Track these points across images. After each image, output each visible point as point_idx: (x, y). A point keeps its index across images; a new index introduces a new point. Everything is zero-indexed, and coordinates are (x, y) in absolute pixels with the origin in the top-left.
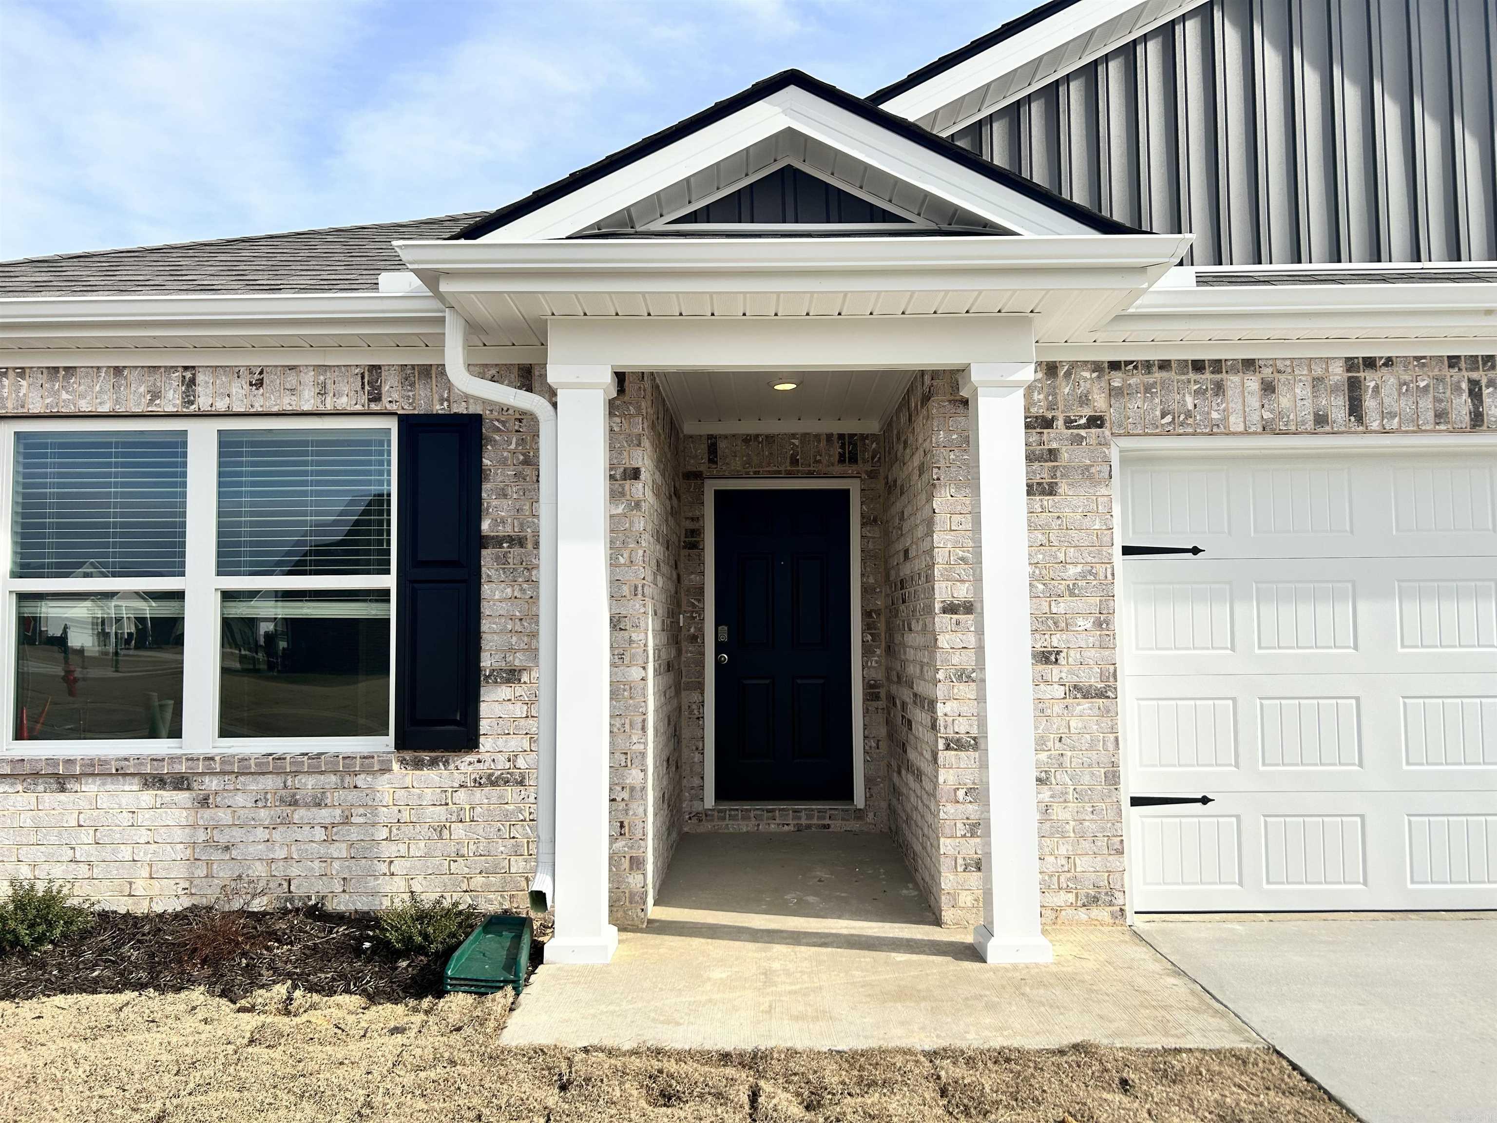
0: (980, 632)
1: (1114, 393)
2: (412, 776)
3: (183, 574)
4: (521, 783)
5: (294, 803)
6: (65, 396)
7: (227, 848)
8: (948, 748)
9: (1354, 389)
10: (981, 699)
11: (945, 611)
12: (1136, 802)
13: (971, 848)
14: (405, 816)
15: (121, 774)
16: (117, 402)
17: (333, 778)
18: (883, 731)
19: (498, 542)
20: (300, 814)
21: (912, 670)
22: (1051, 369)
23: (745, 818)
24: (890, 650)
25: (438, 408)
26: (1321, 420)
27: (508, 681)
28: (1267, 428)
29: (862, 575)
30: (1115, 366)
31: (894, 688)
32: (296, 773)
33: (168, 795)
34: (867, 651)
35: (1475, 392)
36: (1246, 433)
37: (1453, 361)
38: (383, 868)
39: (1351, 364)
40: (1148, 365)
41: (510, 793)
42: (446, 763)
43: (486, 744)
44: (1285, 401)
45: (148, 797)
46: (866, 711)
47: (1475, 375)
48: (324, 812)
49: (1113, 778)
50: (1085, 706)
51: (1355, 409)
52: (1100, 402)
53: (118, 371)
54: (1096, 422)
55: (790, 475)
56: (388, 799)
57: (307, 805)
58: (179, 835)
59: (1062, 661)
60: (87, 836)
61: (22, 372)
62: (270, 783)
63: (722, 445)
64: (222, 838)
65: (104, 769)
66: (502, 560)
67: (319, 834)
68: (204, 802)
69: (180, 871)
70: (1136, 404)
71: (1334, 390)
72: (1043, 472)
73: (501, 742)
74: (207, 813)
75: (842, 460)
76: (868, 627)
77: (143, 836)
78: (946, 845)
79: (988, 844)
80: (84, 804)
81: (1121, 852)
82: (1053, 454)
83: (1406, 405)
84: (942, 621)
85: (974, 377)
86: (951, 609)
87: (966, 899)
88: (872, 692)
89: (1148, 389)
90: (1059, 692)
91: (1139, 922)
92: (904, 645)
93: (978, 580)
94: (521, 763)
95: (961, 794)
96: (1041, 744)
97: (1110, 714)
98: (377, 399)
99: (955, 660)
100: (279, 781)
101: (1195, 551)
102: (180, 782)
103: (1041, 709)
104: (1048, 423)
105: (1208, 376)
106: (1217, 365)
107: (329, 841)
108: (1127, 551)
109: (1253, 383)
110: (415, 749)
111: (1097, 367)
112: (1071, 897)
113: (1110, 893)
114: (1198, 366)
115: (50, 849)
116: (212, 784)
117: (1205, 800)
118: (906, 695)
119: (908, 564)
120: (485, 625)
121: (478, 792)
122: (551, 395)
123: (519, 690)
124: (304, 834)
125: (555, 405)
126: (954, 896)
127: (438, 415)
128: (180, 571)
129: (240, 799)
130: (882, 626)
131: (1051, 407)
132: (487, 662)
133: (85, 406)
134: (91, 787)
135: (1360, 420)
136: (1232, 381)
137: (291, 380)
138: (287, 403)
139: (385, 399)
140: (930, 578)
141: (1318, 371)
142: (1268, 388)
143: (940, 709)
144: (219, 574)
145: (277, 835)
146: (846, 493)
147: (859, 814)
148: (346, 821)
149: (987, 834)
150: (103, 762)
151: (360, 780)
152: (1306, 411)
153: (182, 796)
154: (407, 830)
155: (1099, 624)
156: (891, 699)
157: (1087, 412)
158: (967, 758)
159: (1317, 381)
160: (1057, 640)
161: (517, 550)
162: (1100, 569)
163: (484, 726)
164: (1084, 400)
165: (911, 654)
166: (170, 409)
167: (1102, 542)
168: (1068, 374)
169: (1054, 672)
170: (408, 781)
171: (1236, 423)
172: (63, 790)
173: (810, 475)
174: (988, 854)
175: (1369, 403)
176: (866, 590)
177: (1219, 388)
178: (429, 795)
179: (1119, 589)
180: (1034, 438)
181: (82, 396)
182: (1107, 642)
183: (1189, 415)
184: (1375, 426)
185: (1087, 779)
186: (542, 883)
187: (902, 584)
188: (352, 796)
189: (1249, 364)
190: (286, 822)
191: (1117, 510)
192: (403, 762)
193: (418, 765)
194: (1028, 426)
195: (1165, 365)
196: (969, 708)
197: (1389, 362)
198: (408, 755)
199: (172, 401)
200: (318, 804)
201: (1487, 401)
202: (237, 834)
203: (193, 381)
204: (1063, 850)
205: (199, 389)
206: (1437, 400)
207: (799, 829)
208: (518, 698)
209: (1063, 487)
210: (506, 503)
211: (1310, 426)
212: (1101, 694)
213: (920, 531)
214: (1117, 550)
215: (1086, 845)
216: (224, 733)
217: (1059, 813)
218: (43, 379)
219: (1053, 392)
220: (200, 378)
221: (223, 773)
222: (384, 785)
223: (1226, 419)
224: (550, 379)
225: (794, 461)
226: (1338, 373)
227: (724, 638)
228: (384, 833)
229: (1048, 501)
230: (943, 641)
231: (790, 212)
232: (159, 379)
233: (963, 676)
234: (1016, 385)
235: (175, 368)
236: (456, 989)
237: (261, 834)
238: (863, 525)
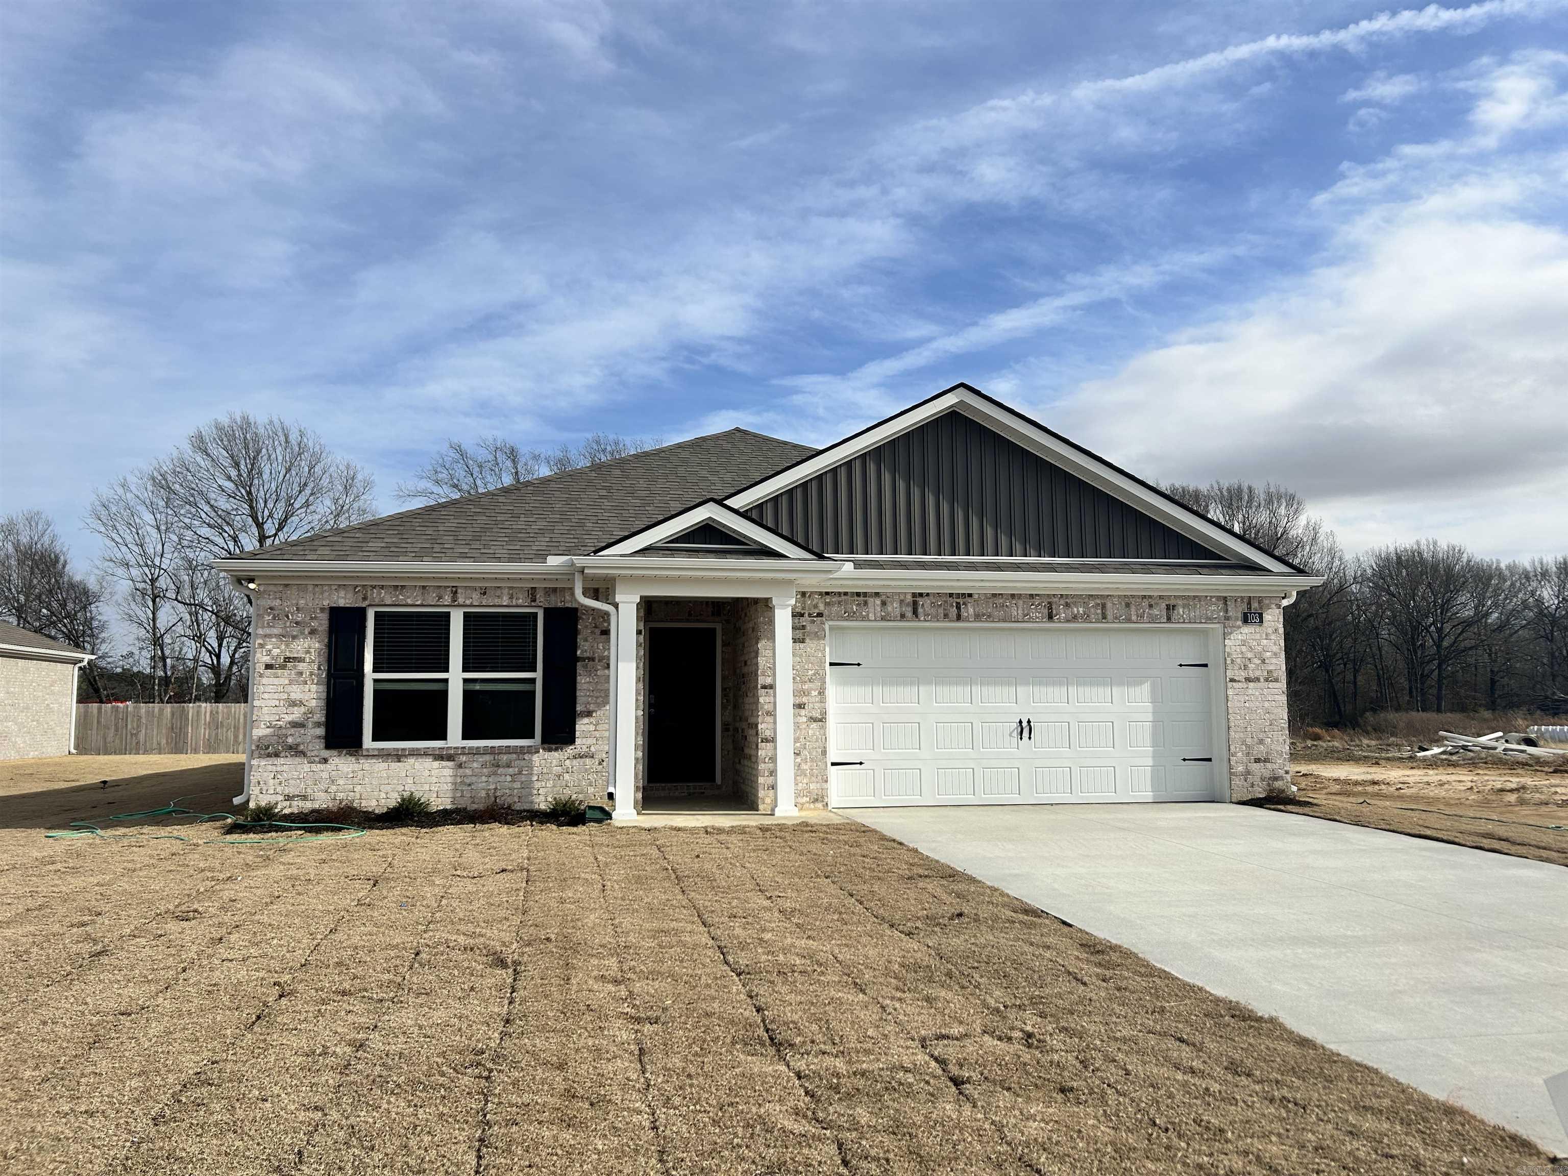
0: (775, 696)
1: (827, 604)
2: (547, 755)
3: (448, 671)
4: (592, 757)
5: (498, 766)
6: (401, 597)
7: (470, 785)
8: (762, 742)
9: (915, 604)
10: (775, 723)
11: (762, 688)
12: (833, 764)
13: (770, 780)
14: (545, 770)
15: (426, 754)
16: (424, 600)
17: (514, 756)
18: (731, 747)
19: (583, 659)
20: (500, 771)
21: (747, 713)
22: (803, 594)
23: (664, 789)
24: (736, 707)
25: (560, 605)
26: (903, 616)
27: (587, 716)
28: (883, 619)
29: (722, 670)
30: (827, 593)
31: (737, 725)
32: (499, 754)
33: (444, 763)
34: (724, 707)
35: (958, 607)
36: (875, 620)
37: (951, 595)
38: (535, 792)
39: (914, 595)
40: (840, 593)
41: (588, 761)
42: (562, 750)
43: (578, 741)
44: (890, 609)
45: (436, 764)
46: (723, 737)
47: (958, 600)
48: (511, 770)
49: (824, 753)
50: (814, 725)
51: (915, 612)
52: (821, 607)
53: (424, 587)
54: (820, 615)
55: (688, 621)
56: (537, 764)
57: (503, 767)
58: (449, 779)
59: (806, 707)
60: (410, 780)
61: (382, 587)
62: (488, 758)
63: (654, 606)
64: (468, 781)
65: (418, 753)
66: (585, 667)
67: (509, 778)
68: (460, 766)
69: (449, 795)
70: (835, 608)
71: (908, 605)
72: (799, 634)
73: (584, 740)
74: (461, 771)
75: (713, 614)
76: (725, 695)
77: (434, 780)
78: (761, 780)
79: (776, 780)
80: (408, 767)
81: (826, 781)
82: (804, 627)
83: (933, 611)
84: (762, 692)
85: (774, 602)
86: (764, 687)
87: (768, 800)
88: (726, 727)
89: (839, 603)
90: (805, 719)
91: (834, 810)
92: (743, 703)
93: (774, 675)
94: (592, 749)
95: (767, 760)
96: (796, 740)
97: (823, 728)
98: (534, 601)
99: (766, 707)
100: (492, 757)
101: (859, 665)
102: (450, 758)
103: (797, 726)
104: (802, 615)
105: (862, 598)
106: (865, 594)
107: (513, 781)
108: (831, 664)
109: (878, 602)
110: (549, 743)
111: (821, 594)
112: (808, 799)
113: (823, 797)
114: (858, 594)
115: (393, 786)
116: (464, 758)
117: (861, 763)
118: (744, 725)
119: (746, 668)
120: (578, 693)
121: (574, 761)
122: (616, 606)
123: (592, 720)
124: (502, 778)
125: (617, 611)
126: (763, 800)
127: (560, 608)
128: (446, 670)
129: (475, 765)
130: (731, 695)
131: (803, 609)
132: (579, 708)
133: (409, 601)
134: (411, 761)
135: (917, 617)
136: (871, 600)
137: (498, 592)
138: (497, 601)
139: (538, 601)
140: (756, 675)
141: (902, 597)
142: (884, 603)
143: (760, 727)
144: (463, 671)
145: (490, 780)
146: (715, 629)
147: (719, 787)
148: (520, 773)
149: (776, 776)
150: (418, 749)
151: (526, 757)
152: (898, 612)
153: (450, 764)
154: (546, 776)
155: (820, 693)
156: (736, 730)
157: (817, 611)
158: (769, 745)
159: (902, 601)
160: (805, 700)
161: (591, 663)
162: (821, 672)
163: (577, 734)
164: (816, 606)
165: (747, 707)
166: (446, 603)
167: (822, 662)
168: (810, 596)
169: (803, 712)
170: (546, 757)
171: (872, 616)
172: (399, 761)
173: (698, 621)
174: (776, 783)
175: (920, 610)
176: (724, 678)
177: (866, 603)
178: (555, 762)
179: (828, 679)
180: (796, 621)
181: (408, 597)
182: (823, 700)
183: (854, 613)
184: (922, 618)
185: (814, 753)
186: (611, 790)
187: (743, 676)
188: (523, 763)
189: (877, 594)
190: (495, 774)
191: (827, 649)
192: (544, 749)
193: (550, 750)
194: (793, 616)
195: (846, 594)
196: (771, 726)
197: (928, 595)
198: (546, 746)
199: (447, 599)
200: (509, 766)
201: (962, 610)
202: (474, 779)
203: (456, 592)
204: (805, 781)
205: (459, 595)
206: (945, 609)
207: (690, 794)
208: (591, 723)
209: (807, 641)
210: (587, 644)
211: (899, 618)
212: (821, 720)
213: (753, 655)
214: (827, 664)
215: (814, 779)
216: (464, 738)
217: (804, 766)
218: (391, 590)
219: (804, 603)
220: (459, 591)
221: (469, 754)
222: (535, 758)
223: (868, 615)
224: (617, 600)
225: (690, 615)
226: (909, 598)
227: (653, 701)
228: (535, 778)
229: (802, 645)
230: (761, 700)
231: (708, 541)
232: (442, 591)
233: (768, 713)
234: (788, 606)
235: (448, 587)
236: (590, 821)
237: (484, 779)
238: (723, 646)
